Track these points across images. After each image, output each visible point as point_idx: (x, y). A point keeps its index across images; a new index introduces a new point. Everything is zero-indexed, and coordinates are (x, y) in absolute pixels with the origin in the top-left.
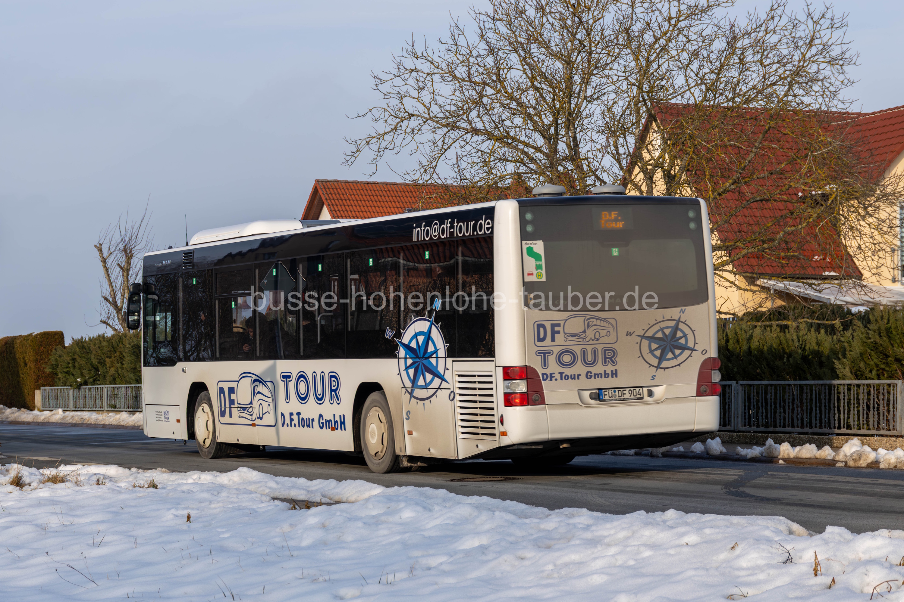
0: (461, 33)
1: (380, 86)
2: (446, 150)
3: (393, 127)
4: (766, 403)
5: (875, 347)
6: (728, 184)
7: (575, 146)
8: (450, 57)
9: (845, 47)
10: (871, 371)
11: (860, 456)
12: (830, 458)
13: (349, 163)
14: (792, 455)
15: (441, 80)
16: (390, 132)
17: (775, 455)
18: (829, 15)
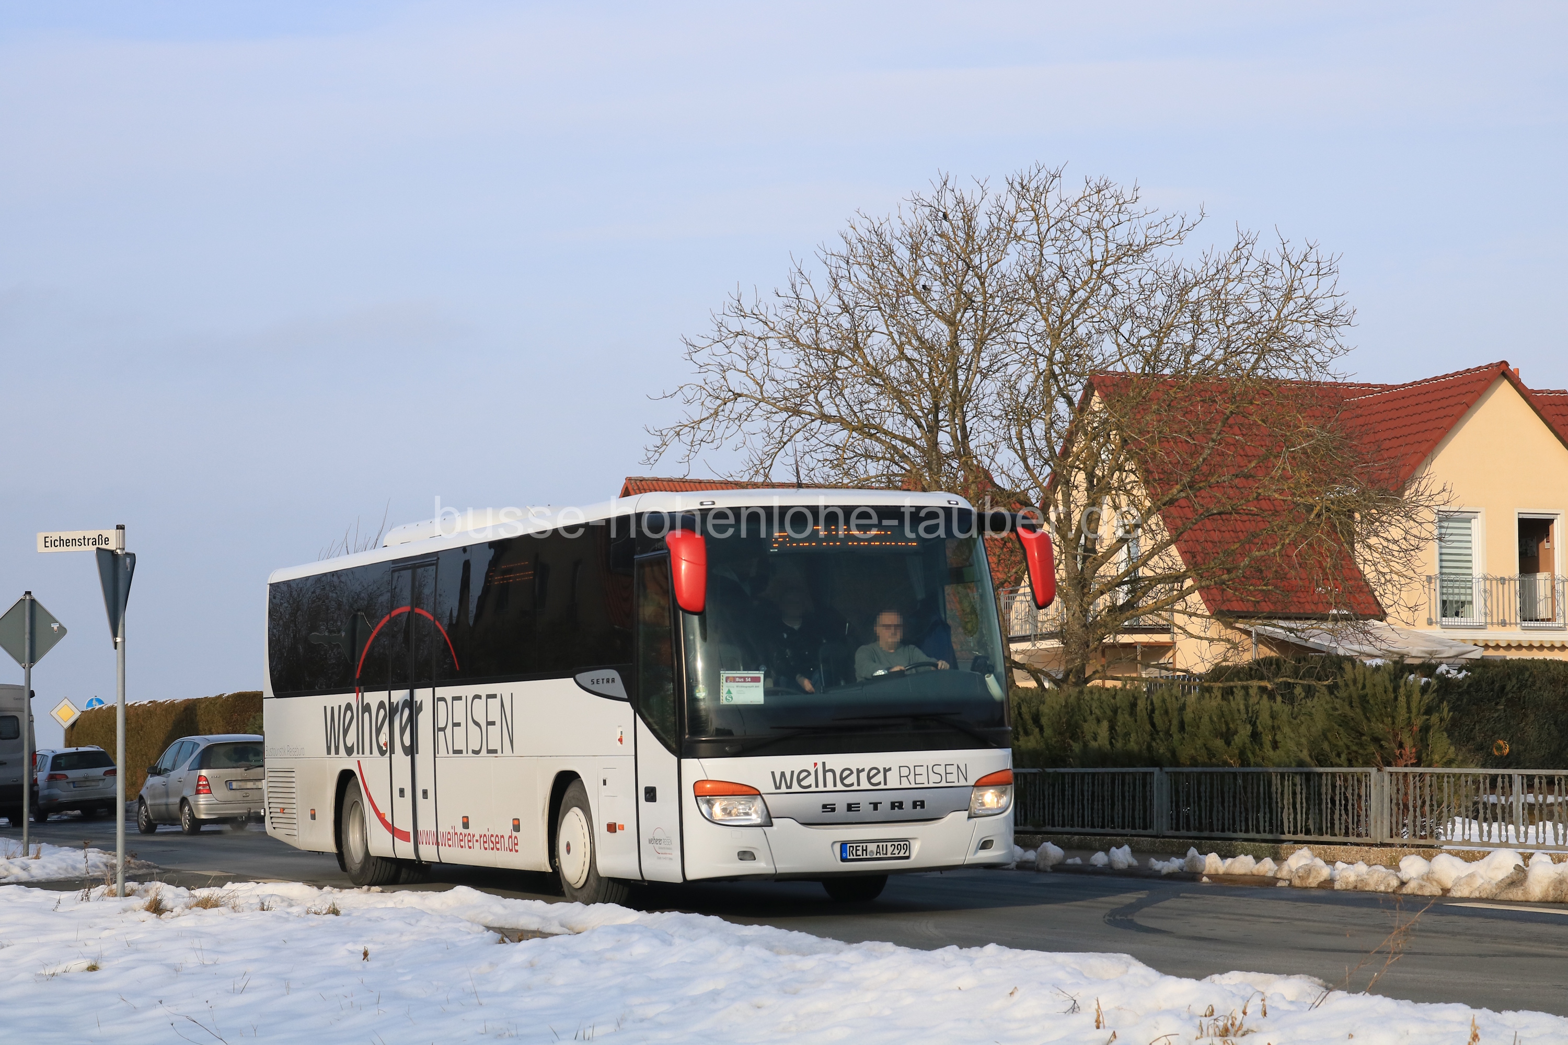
0: (805, 282)
1: (694, 355)
2: (785, 444)
3: (712, 412)
4: (1200, 798)
5: (1344, 722)
6: (1175, 491)
7: (962, 439)
8: (789, 315)
9: (1339, 301)
10: (1339, 755)
11: (1309, 871)
12: (1270, 874)
13: (652, 461)
14: (1221, 871)
15: (779, 346)
16: (708, 418)
17: (1200, 870)
18: (1312, 257)
